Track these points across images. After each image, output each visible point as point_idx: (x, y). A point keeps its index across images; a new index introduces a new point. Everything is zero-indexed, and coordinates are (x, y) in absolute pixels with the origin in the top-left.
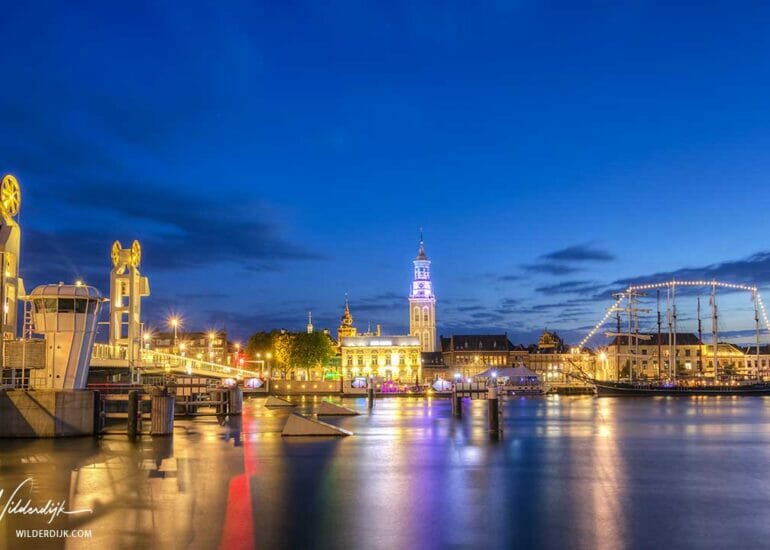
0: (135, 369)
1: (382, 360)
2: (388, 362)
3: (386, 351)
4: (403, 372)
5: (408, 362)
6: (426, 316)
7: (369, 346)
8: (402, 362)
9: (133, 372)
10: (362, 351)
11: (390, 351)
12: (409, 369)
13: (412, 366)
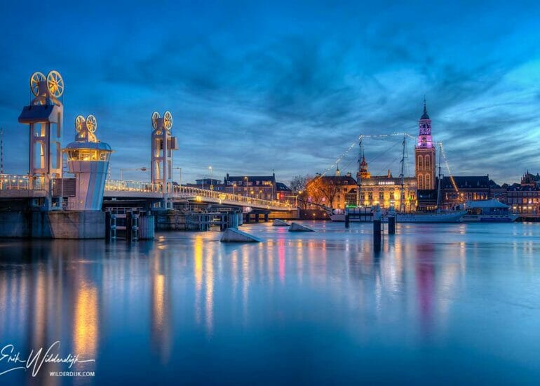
0: (169, 199)
1: (387, 196)
2: (392, 197)
3: (390, 189)
4: (403, 205)
5: (408, 198)
6: (427, 162)
7: (377, 185)
8: (403, 197)
9: (166, 201)
10: (372, 189)
11: (394, 189)
12: (408, 203)
13: (410, 201)
